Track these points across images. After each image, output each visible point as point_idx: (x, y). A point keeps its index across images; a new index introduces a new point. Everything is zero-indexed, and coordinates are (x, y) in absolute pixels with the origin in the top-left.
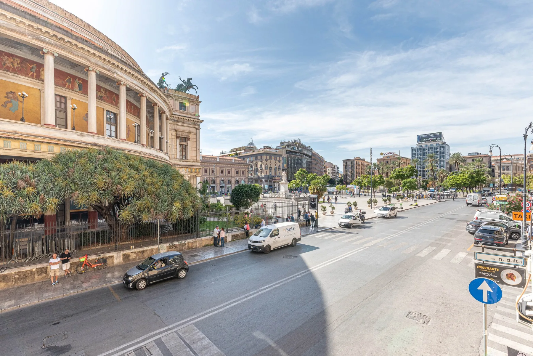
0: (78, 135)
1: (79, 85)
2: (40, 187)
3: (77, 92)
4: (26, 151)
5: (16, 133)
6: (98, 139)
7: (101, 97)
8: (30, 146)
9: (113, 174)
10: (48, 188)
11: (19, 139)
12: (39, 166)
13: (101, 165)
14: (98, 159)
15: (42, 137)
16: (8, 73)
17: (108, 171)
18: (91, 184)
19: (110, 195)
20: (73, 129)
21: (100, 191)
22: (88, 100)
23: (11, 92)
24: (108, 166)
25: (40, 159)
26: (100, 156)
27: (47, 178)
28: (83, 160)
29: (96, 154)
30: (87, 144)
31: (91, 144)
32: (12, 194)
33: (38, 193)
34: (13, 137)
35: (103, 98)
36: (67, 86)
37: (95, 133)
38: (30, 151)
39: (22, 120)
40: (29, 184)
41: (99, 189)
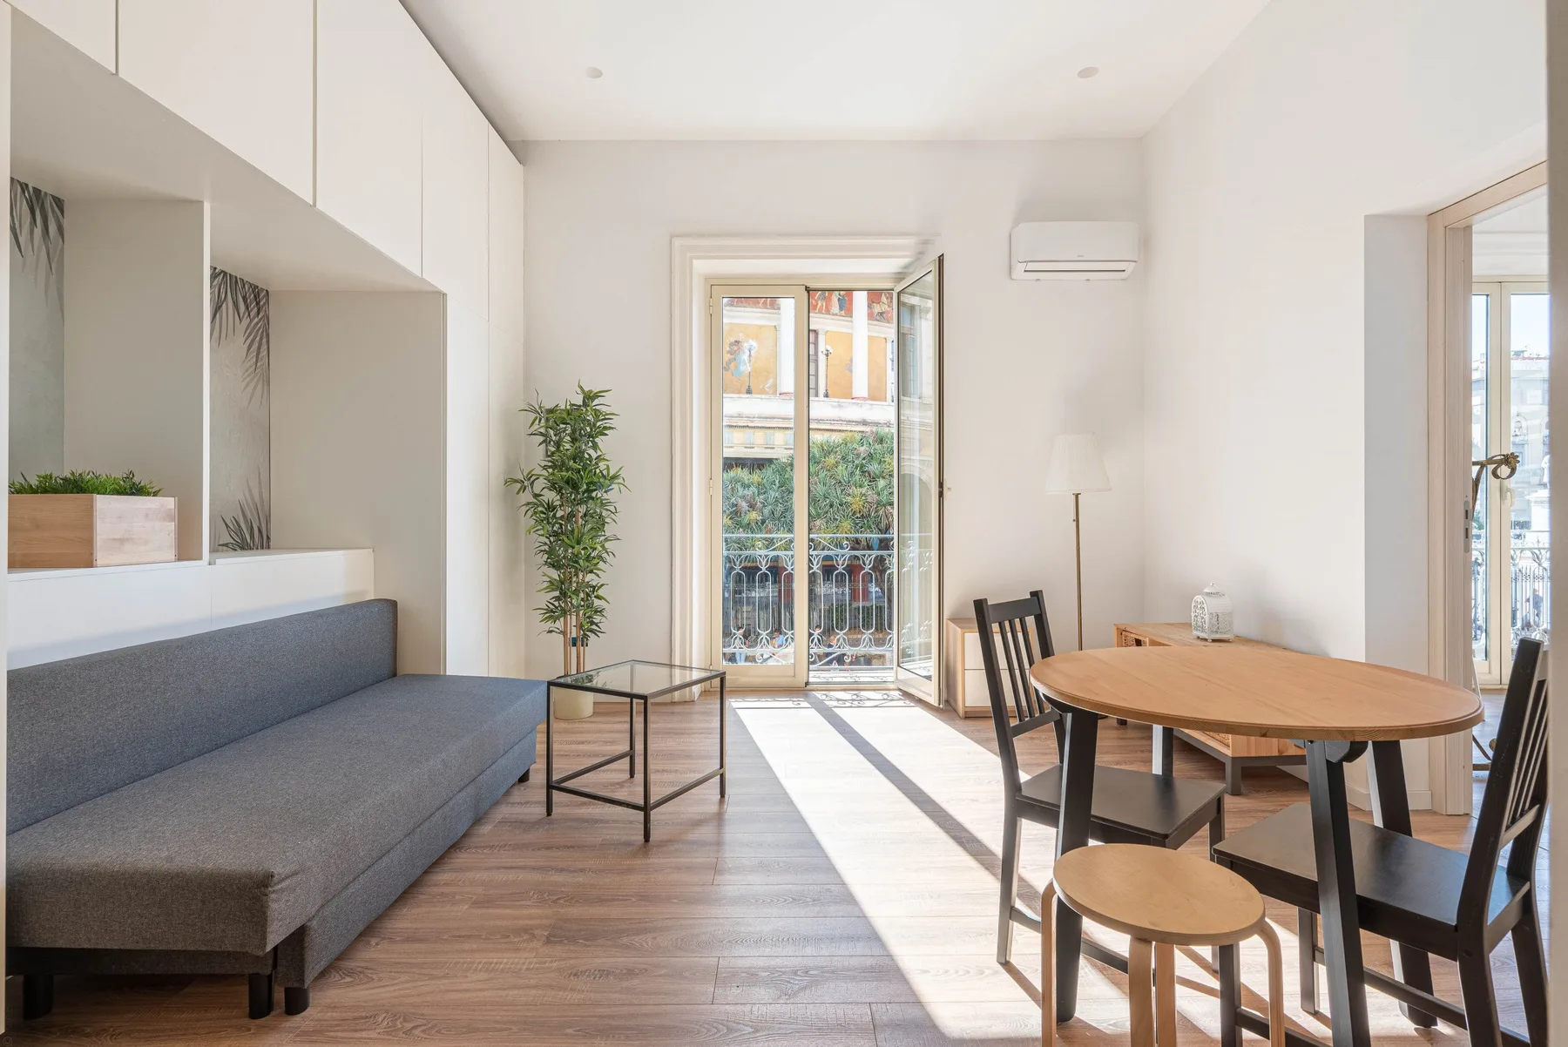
0: (833, 407)
1: (839, 299)
2: (766, 511)
3: (836, 315)
4: (753, 448)
5: (740, 416)
6: (870, 409)
7: (881, 314)
8: (759, 437)
9: (882, 483)
10: (777, 514)
11: (744, 427)
12: (768, 472)
13: (862, 466)
14: (858, 455)
15: (774, 418)
16: (732, 308)
17: (873, 479)
18: (841, 505)
19: (873, 526)
20: (826, 396)
21: (857, 518)
22: (852, 328)
23: (736, 341)
24: (874, 467)
25: (770, 461)
26: (862, 449)
27: (777, 495)
28: (831, 460)
29: (855, 446)
30: (849, 422)
31: (856, 422)
32: (730, 522)
33: (763, 522)
34: (735, 424)
35: (884, 315)
36: (818, 307)
37: (864, 399)
38: (759, 446)
39: (749, 392)
40: (752, 506)
41: (854, 513)
